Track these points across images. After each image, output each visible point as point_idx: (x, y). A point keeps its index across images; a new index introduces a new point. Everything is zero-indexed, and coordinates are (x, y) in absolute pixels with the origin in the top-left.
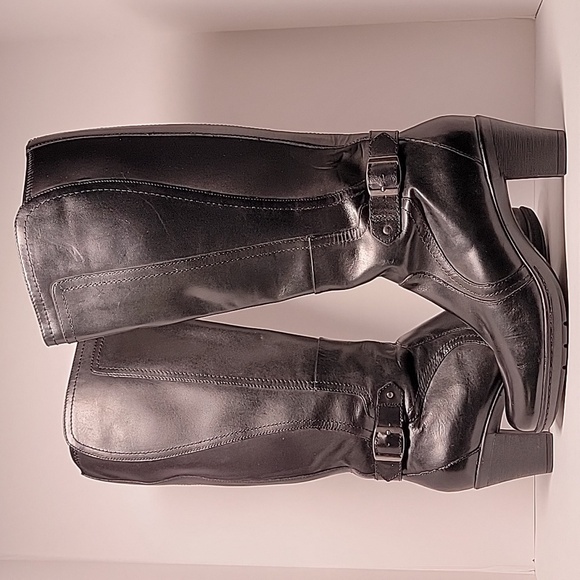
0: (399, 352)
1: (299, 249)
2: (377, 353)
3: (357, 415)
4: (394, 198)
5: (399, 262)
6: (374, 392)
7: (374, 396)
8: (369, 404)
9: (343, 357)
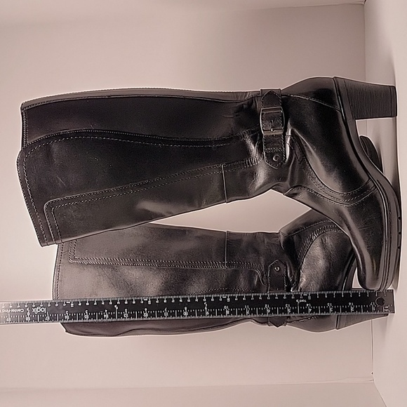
0: (282, 239)
1: (215, 173)
2: (266, 240)
3: (255, 283)
4: (280, 136)
5: (284, 179)
6: (266, 267)
7: (266, 270)
8: (262, 276)
9: (244, 244)
